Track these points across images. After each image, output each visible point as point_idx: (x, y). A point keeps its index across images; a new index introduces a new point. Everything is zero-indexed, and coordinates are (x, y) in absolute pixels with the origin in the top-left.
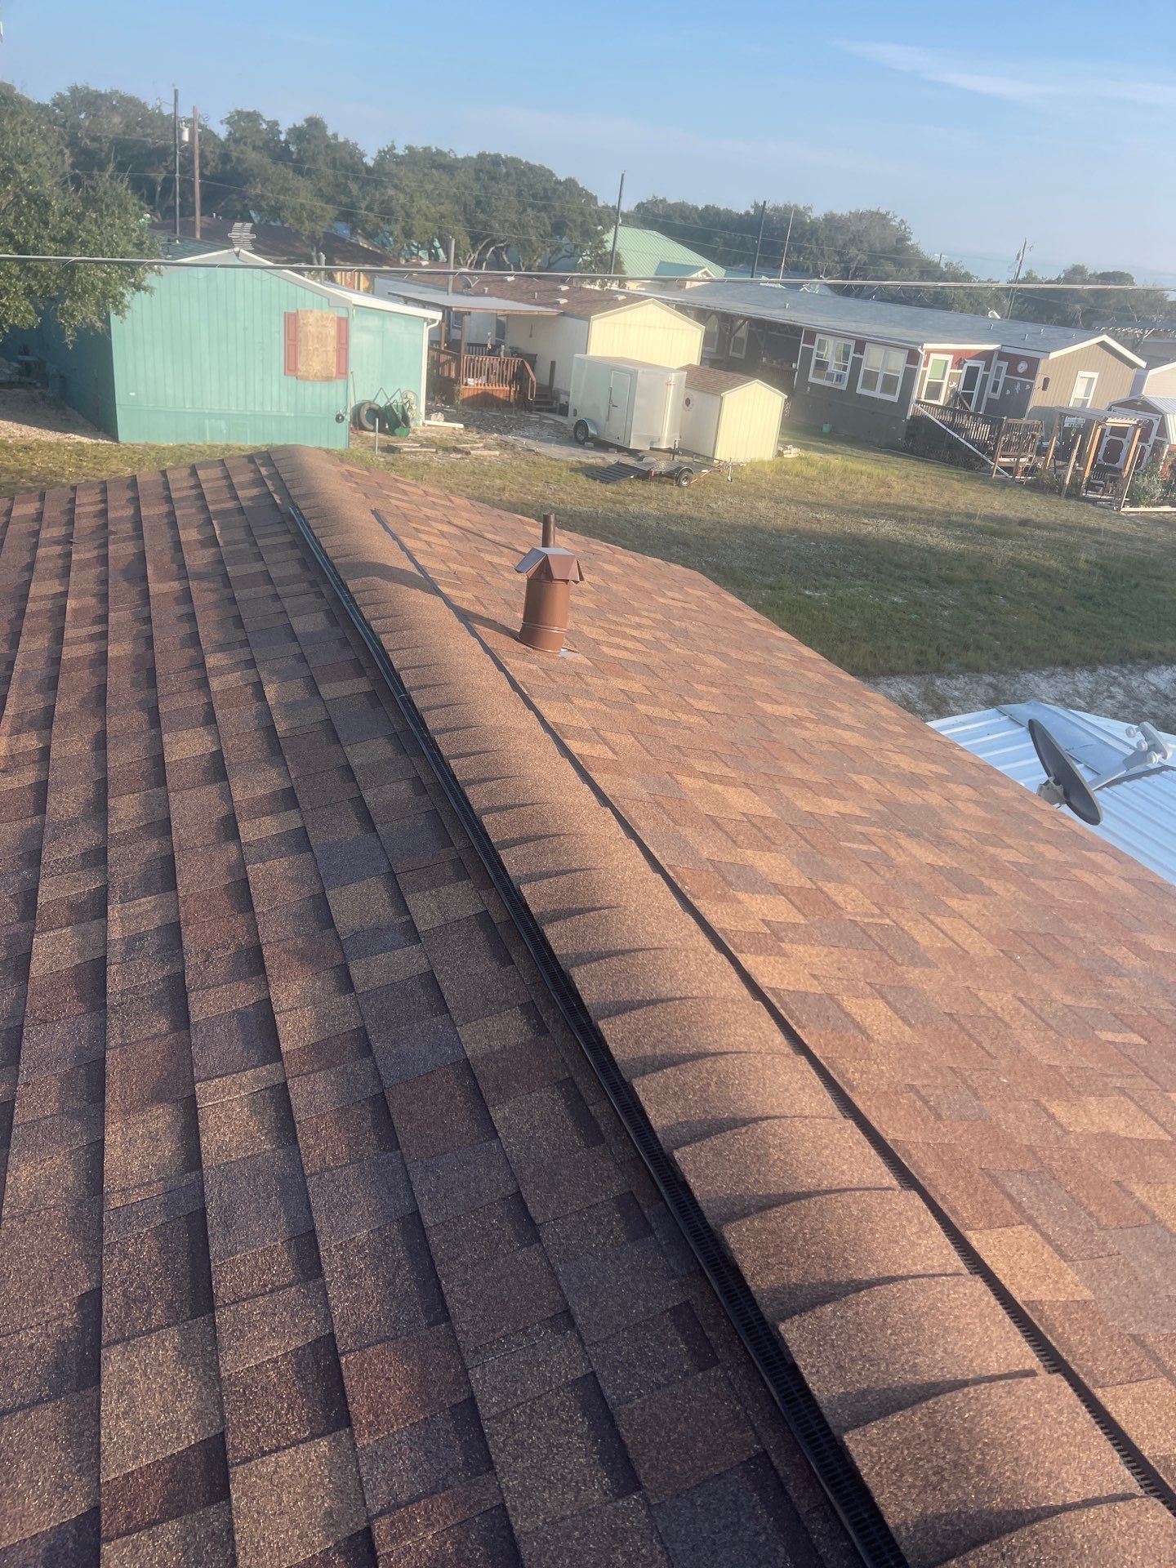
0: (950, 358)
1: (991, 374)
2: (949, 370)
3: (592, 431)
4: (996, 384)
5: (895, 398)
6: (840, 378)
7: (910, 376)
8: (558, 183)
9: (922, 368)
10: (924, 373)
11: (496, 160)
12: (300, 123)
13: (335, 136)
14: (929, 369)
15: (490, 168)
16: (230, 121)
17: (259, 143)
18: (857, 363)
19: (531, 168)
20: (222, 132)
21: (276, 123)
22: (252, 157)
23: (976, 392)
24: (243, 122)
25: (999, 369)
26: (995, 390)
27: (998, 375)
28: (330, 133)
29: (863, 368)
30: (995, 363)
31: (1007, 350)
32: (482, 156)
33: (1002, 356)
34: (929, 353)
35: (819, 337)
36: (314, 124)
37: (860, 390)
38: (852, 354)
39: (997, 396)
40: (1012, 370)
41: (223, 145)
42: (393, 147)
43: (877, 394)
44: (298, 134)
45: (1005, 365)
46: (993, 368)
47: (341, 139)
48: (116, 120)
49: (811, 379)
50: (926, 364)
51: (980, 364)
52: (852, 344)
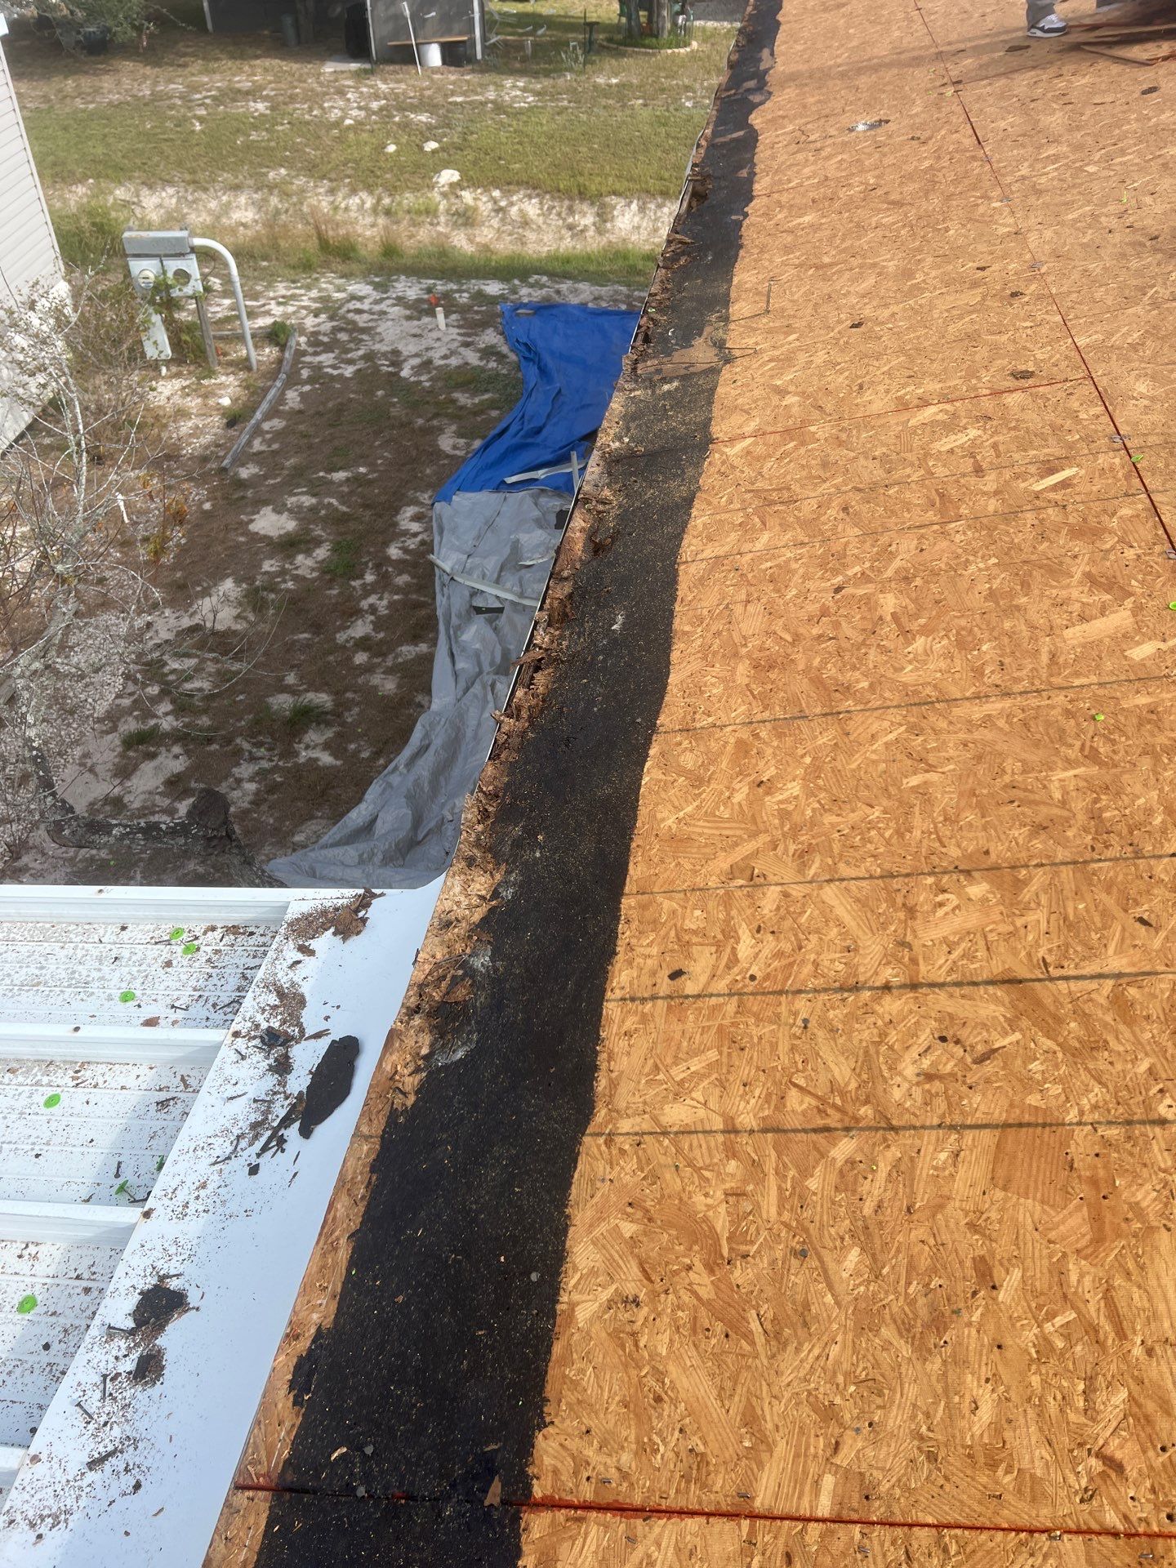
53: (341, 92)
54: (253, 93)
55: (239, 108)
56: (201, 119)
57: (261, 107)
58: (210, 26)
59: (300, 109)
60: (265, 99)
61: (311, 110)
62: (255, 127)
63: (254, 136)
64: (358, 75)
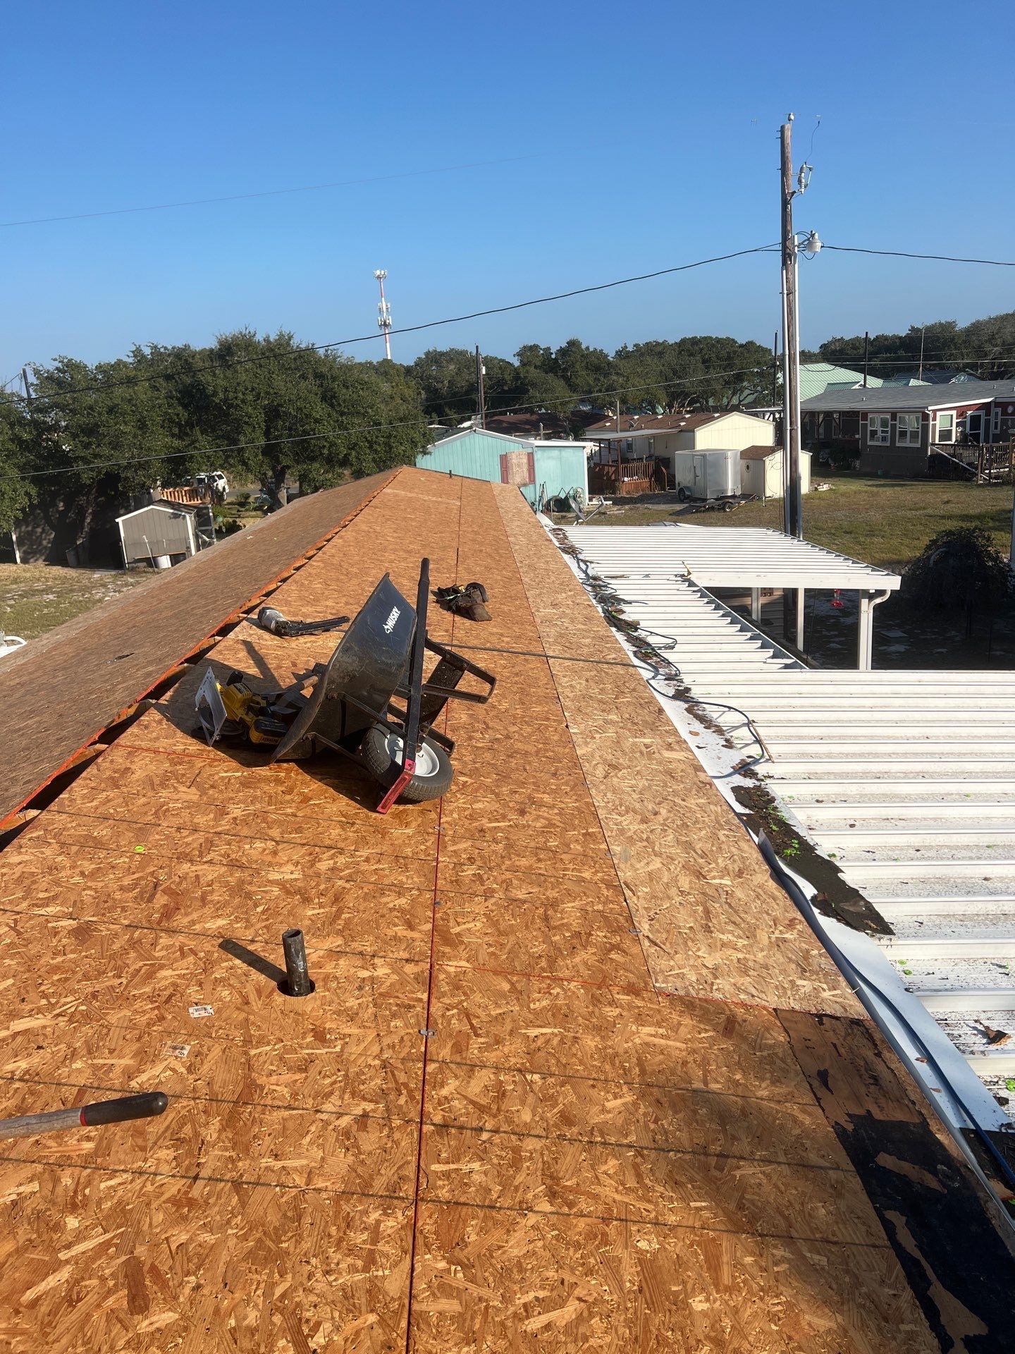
0: (954, 413)
1: (992, 417)
2: (955, 421)
3: (687, 493)
4: (996, 423)
5: (919, 445)
6: (884, 439)
7: (925, 428)
8: (741, 346)
9: (931, 423)
10: (934, 426)
11: (694, 341)
12: (564, 345)
13: (587, 348)
14: (937, 422)
15: (690, 347)
16: (519, 354)
17: (538, 364)
18: (894, 427)
19: (718, 340)
20: (516, 363)
21: (549, 348)
22: (534, 373)
23: (982, 431)
24: (529, 352)
25: (997, 413)
26: (996, 428)
27: (996, 418)
28: (583, 347)
29: (898, 429)
30: (993, 410)
31: (998, 400)
32: (684, 341)
33: (996, 404)
34: (935, 411)
35: (870, 416)
36: (573, 344)
37: (898, 444)
38: (890, 422)
39: (998, 431)
40: (1005, 413)
41: (515, 369)
42: (626, 347)
43: (907, 443)
44: (562, 352)
45: (999, 410)
46: (993, 414)
47: (591, 349)
48: (452, 367)
49: (869, 443)
50: (934, 419)
51: (982, 413)
52: (888, 416)
53: (104, 586)
54: (47, 591)
55: (36, 599)
56: (11, 606)
57: (51, 597)
58: (18, 560)
59: (77, 596)
60: (53, 593)
61: (83, 595)
62: (47, 607)
63: (46, 611)
64: (115, 576)
